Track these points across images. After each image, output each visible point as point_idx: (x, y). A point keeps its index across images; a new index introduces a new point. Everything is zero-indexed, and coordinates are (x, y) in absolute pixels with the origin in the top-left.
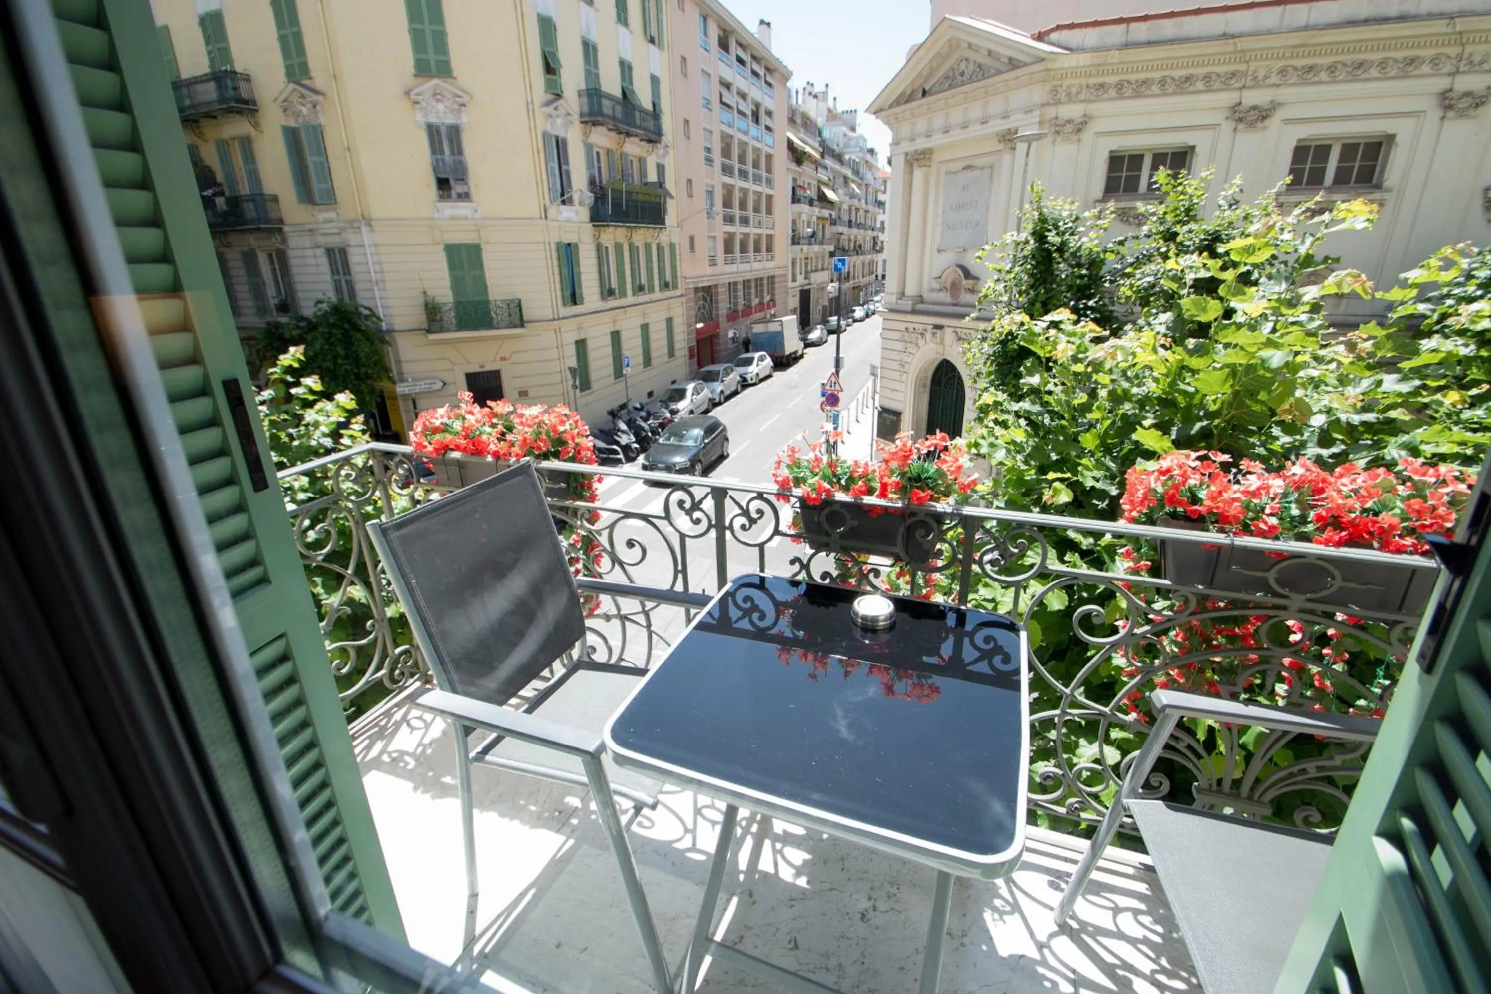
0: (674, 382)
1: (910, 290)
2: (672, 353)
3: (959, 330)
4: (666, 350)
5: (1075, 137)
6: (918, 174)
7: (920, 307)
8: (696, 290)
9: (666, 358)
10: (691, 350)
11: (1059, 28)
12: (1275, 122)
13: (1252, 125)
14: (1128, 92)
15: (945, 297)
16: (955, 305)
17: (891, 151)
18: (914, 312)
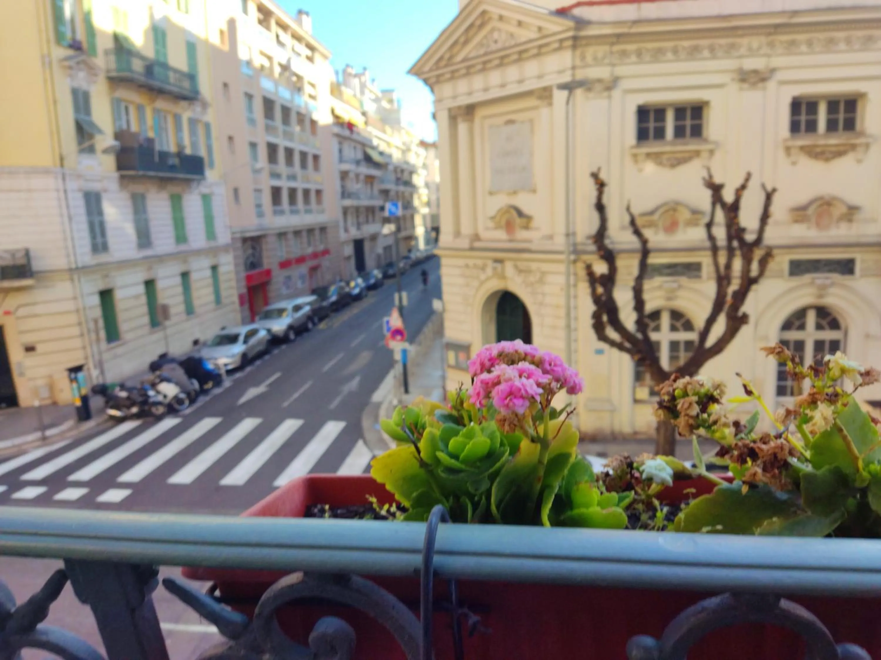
0: (223, 328)
1: (466, 229)
2: (218, 300)
3: (519, 264)
4: (212, 298)
5: (606, 94)
6: (462, 127)
7: (477, 244)
8: (245, 240)
9: (213, 306)
10: (241, 297)
11: (578, 5)
12: (771, 85)
13: (754, 85)
14: (647, 58)
15: (501, 234)
16: (511, 241)
17: (435, 107)
18: (472, 249)
